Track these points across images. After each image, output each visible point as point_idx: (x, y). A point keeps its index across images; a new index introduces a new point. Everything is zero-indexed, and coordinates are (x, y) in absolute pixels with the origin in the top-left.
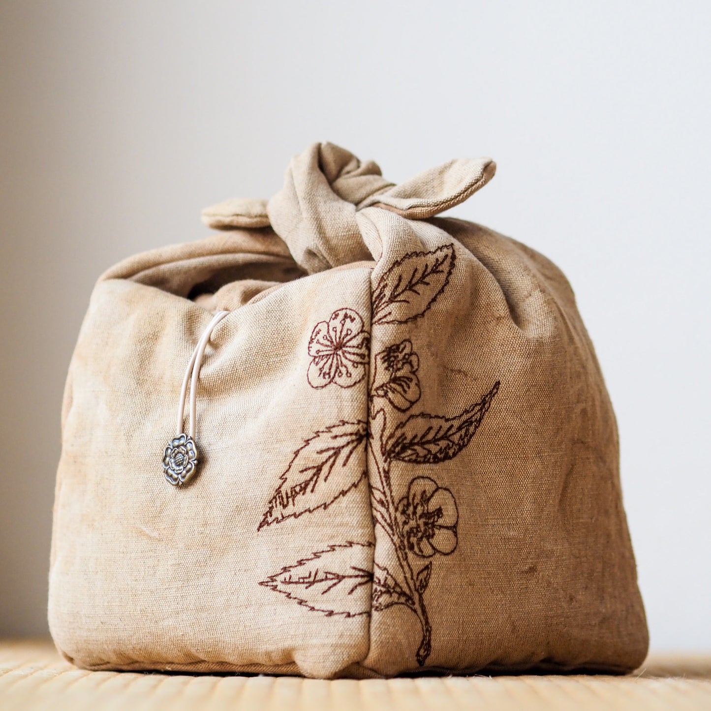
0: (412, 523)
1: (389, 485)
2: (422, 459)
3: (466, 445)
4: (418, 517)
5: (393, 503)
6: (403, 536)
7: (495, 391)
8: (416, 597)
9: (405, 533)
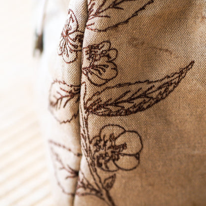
0: (102, 151)
1: (87, 127)
2: (114, 114)
3: (164, 98)
4: (107, 148)
5: (89, 138)
6: (94, 158)
7: (190, 67)
8: (104, 192)
9: (95, 157)
